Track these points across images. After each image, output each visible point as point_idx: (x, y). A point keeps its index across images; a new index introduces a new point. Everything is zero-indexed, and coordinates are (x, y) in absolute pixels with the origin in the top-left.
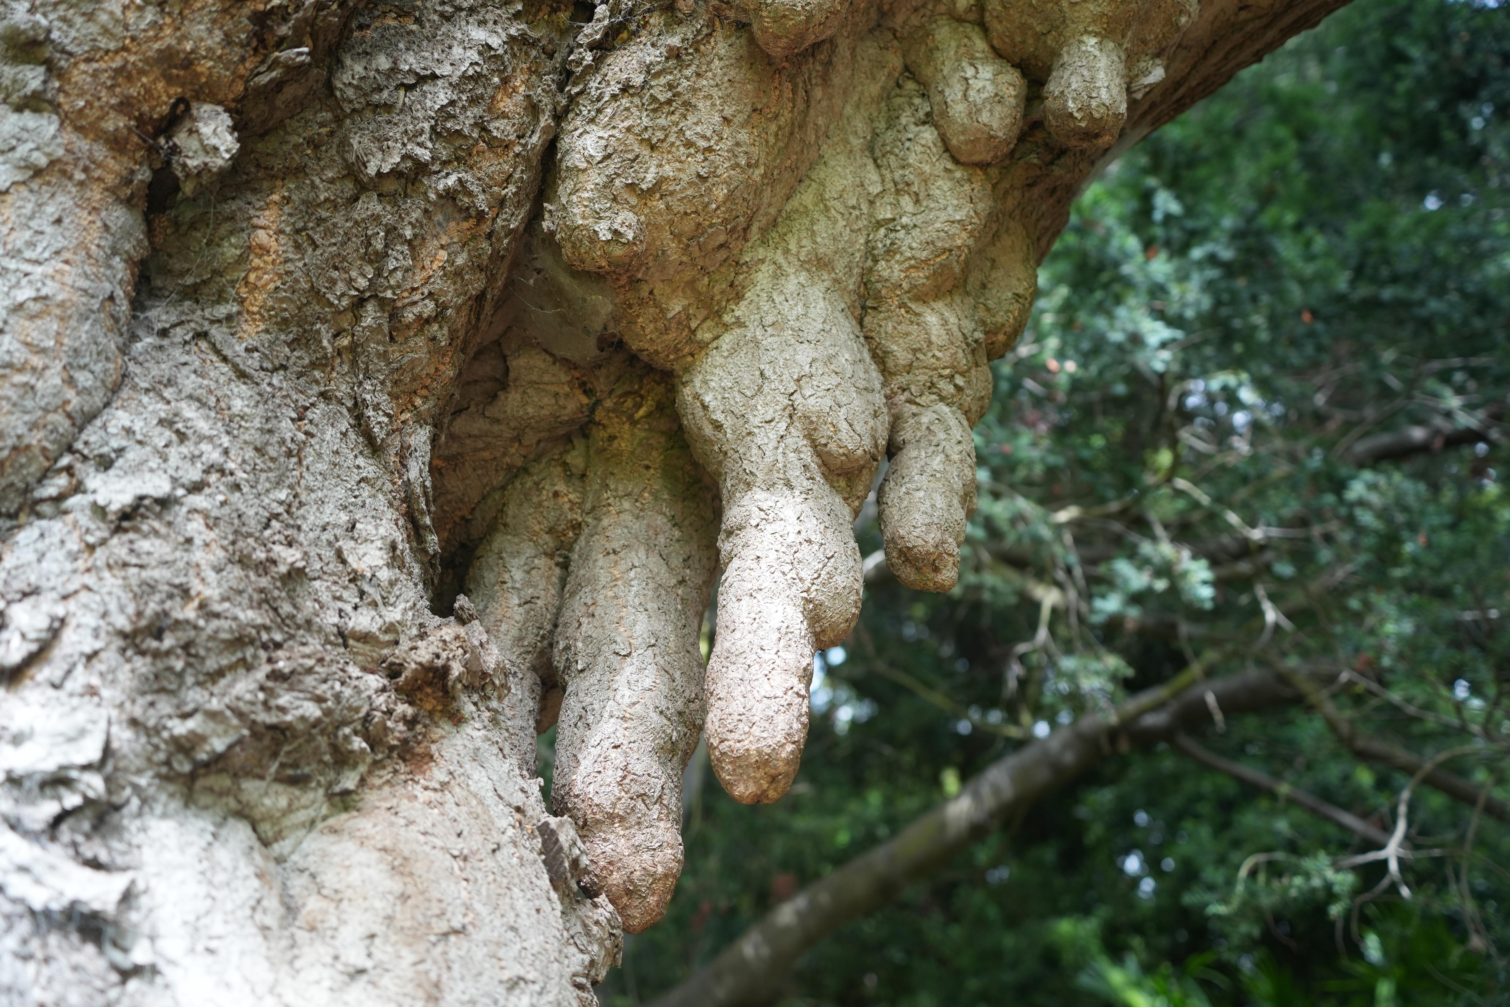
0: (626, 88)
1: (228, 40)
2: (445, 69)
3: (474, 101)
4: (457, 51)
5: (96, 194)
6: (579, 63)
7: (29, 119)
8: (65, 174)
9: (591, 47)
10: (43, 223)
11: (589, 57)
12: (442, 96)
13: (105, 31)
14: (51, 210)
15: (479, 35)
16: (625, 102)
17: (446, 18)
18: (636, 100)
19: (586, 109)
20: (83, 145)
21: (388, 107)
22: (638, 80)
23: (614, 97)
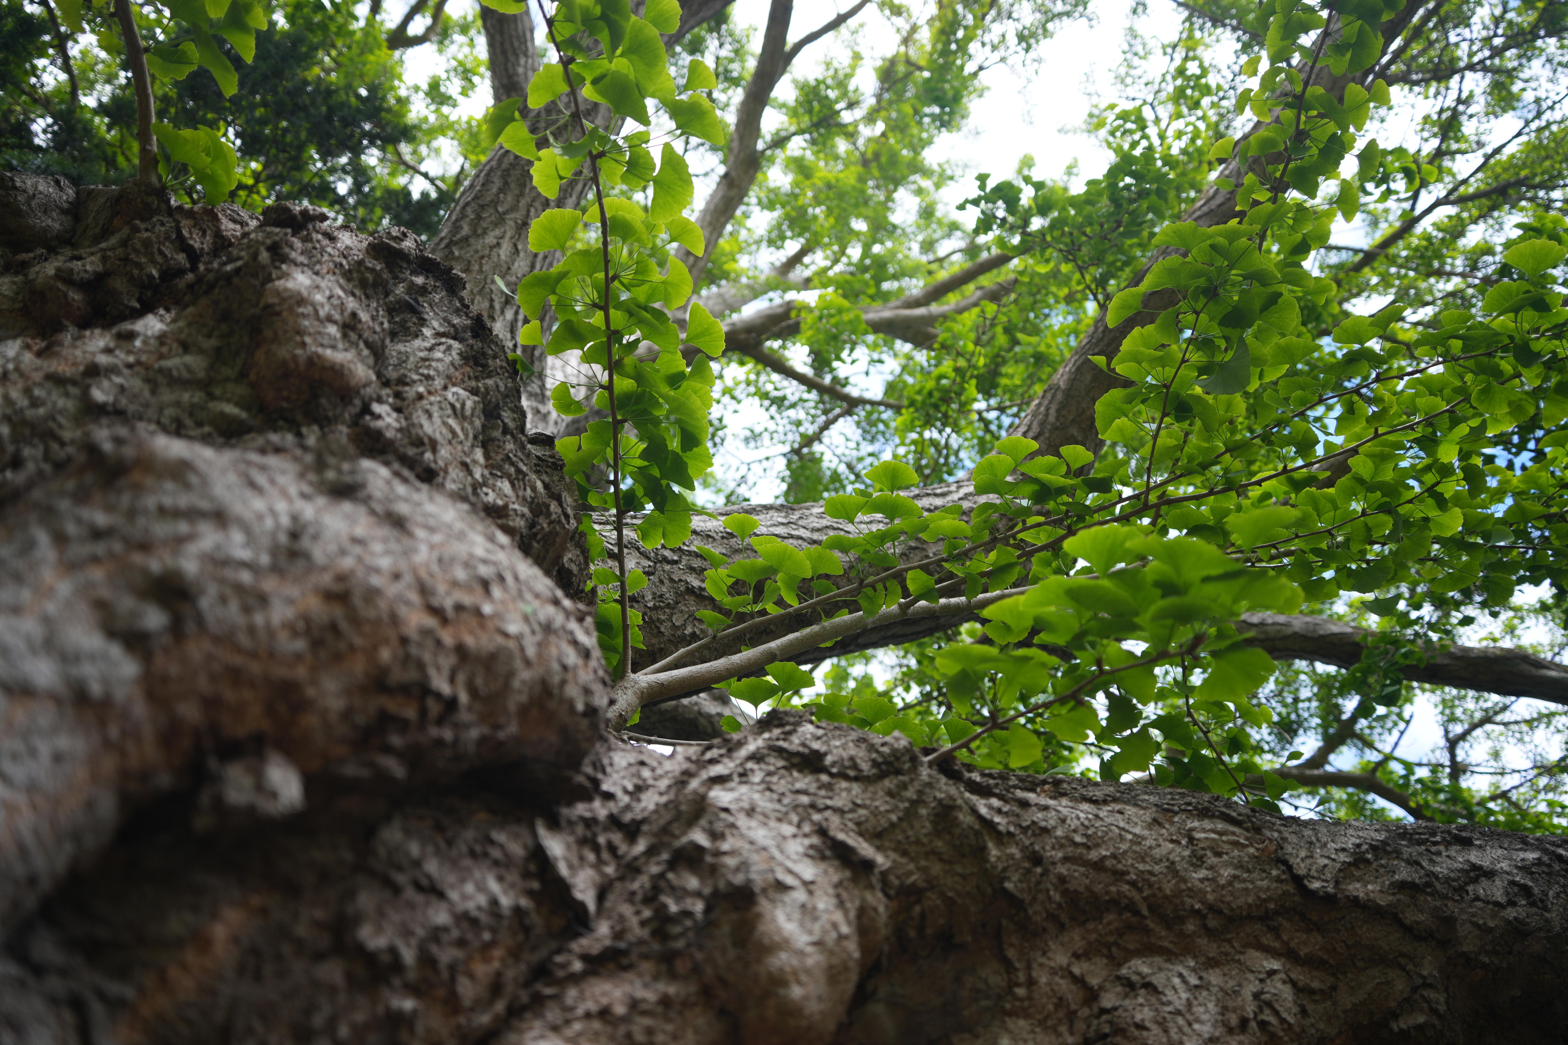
0: (604, 1013)
1: (347, 715)
2: (454, 896)
3: (461, 943)
4: (469, 888)
5: (109, 764)
6: (564, 966)
7: (116, 651)
8: (102, 723)
9: (585, 958)
10: (44, 749)
11: (578, 966)
12: (441, 917)
13: (252, 630)
14: (64, 742)
15: (494, 886)
16: (597, 1025)
17: (473, 854)
18: (609, 1029)
19: (553, 1014)
20: (140, 710)
21: (396, 890)
22: (620, 1010)
23: (588, 1016)
